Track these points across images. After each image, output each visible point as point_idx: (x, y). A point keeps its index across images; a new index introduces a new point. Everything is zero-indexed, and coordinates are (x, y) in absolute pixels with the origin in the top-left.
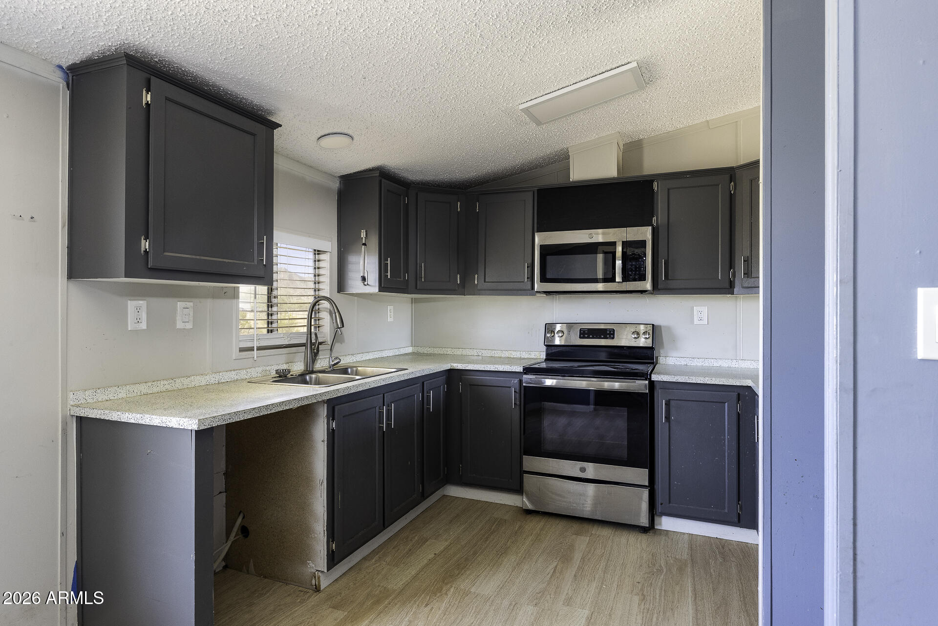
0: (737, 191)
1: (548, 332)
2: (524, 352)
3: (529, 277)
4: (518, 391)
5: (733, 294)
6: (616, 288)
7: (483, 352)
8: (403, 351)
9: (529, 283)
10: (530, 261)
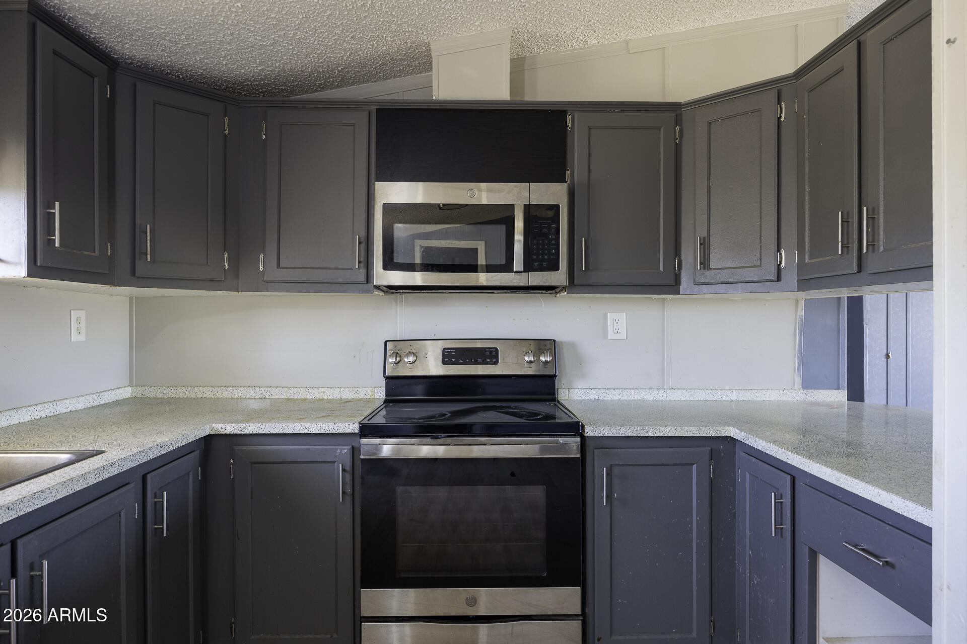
0: (684, 139)
1: (391, 356)
2: (347, 389)
3: (362, 259)
4: (348, 468)
5: (678, 293)
6: (511, 281)
7: (273, 391)
8: (109, 397)
9: (363, 271)
10: (363, 233)
